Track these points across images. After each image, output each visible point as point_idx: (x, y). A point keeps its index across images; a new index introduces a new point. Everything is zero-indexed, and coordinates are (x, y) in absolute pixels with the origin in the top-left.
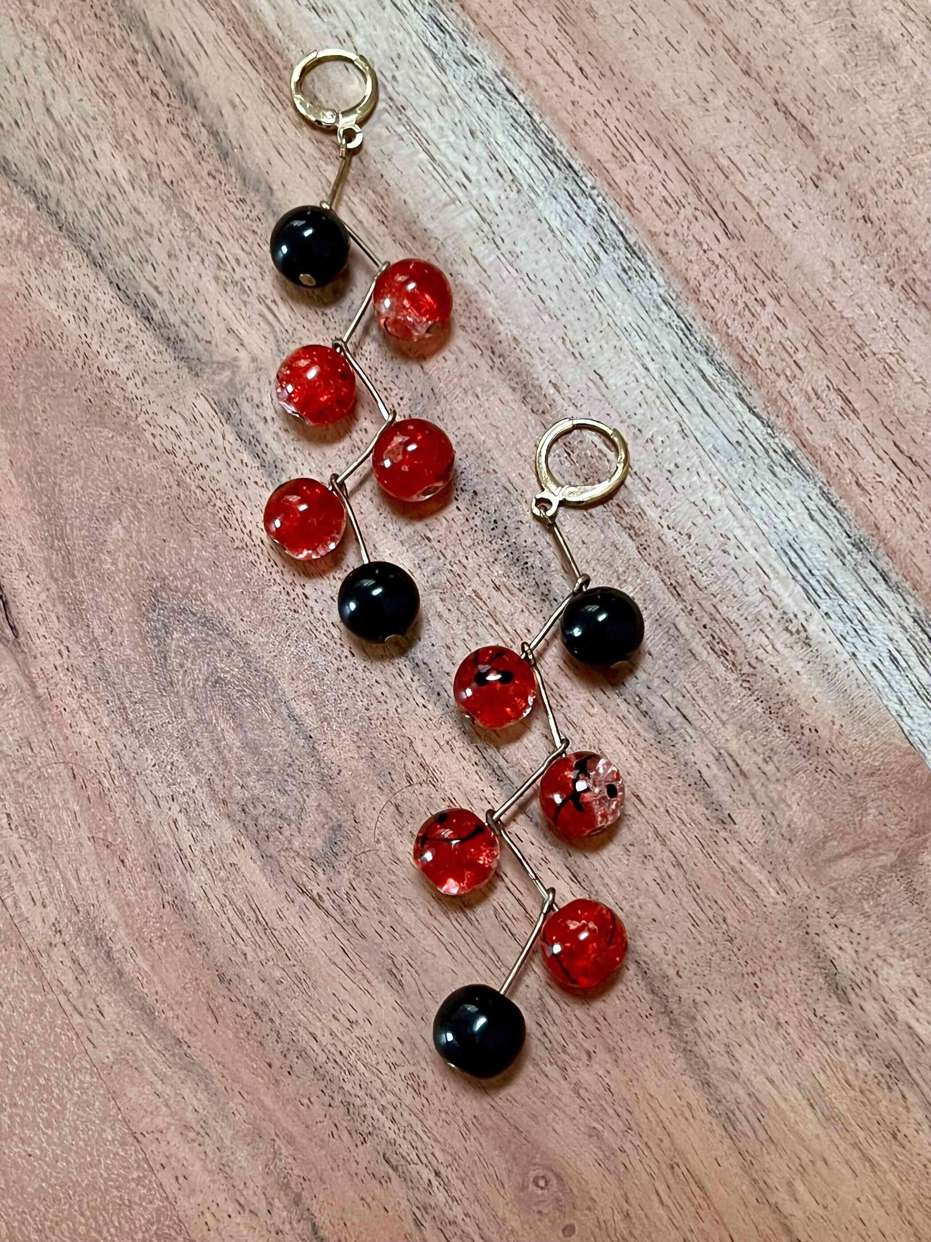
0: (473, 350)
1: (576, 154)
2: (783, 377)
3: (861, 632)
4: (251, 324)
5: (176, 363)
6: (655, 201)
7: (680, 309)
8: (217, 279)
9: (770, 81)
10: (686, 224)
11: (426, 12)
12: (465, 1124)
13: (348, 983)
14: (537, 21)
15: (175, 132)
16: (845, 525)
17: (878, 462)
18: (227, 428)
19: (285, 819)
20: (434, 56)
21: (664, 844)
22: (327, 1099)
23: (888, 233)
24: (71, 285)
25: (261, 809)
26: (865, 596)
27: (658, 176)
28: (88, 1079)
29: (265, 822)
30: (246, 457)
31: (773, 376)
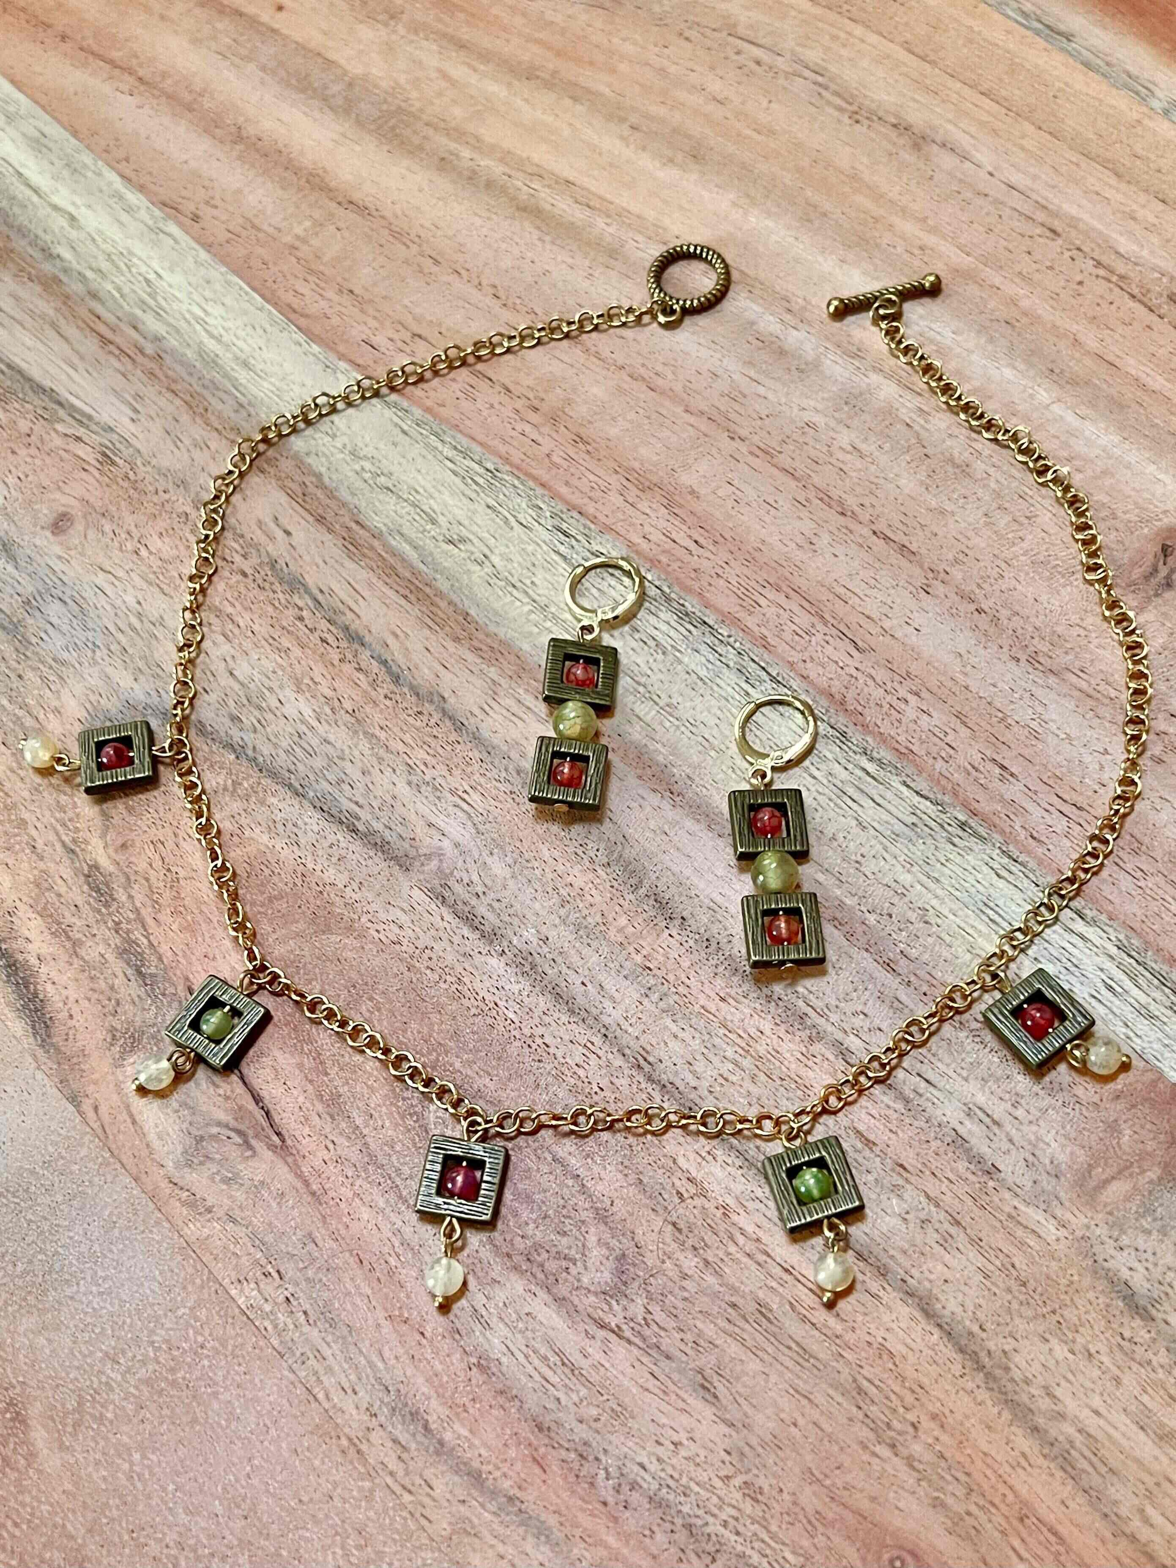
0: (652, 794)
1: (707, 612)
2: (940, 760)
3: (1073, 969)
4: (448, 816)
5: (386, 864)
6: (787, 636)
7: (832, 721)
8: (409, 783)
9: (865, 516)
10: (819, 649)
11: (549, 524)
12: (810, 1522)
13: (664, 1407)
14: (648, 511)
15: (347, 668)
16: (1031, 876)
17: (1046, 814)
18: (444, 911)
19: (570, 1260)
20: (565, 558)
21: (937, 1205)
22: (668, 1526)
23: (1002, 618)
24: (279, 816)
25: (546, 1255)
26: (1066, 935)
27: (785, 615)
28: (430, 1555)
29: (552, 1266)
30: (466, 932)
31: (931, 761)
